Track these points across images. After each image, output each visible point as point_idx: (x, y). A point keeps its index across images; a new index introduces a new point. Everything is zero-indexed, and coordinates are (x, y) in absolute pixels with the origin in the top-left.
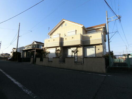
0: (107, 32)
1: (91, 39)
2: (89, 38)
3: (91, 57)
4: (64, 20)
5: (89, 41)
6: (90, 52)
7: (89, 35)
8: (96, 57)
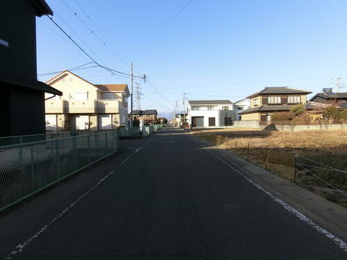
0: (131, 93)
1: (106, 106)
2: (104, 105)
3: (106, 130)
4: (67, 72)
5: (104, 109)
6: (106, 122)
7: (105, 102)
8: (112, 130)
